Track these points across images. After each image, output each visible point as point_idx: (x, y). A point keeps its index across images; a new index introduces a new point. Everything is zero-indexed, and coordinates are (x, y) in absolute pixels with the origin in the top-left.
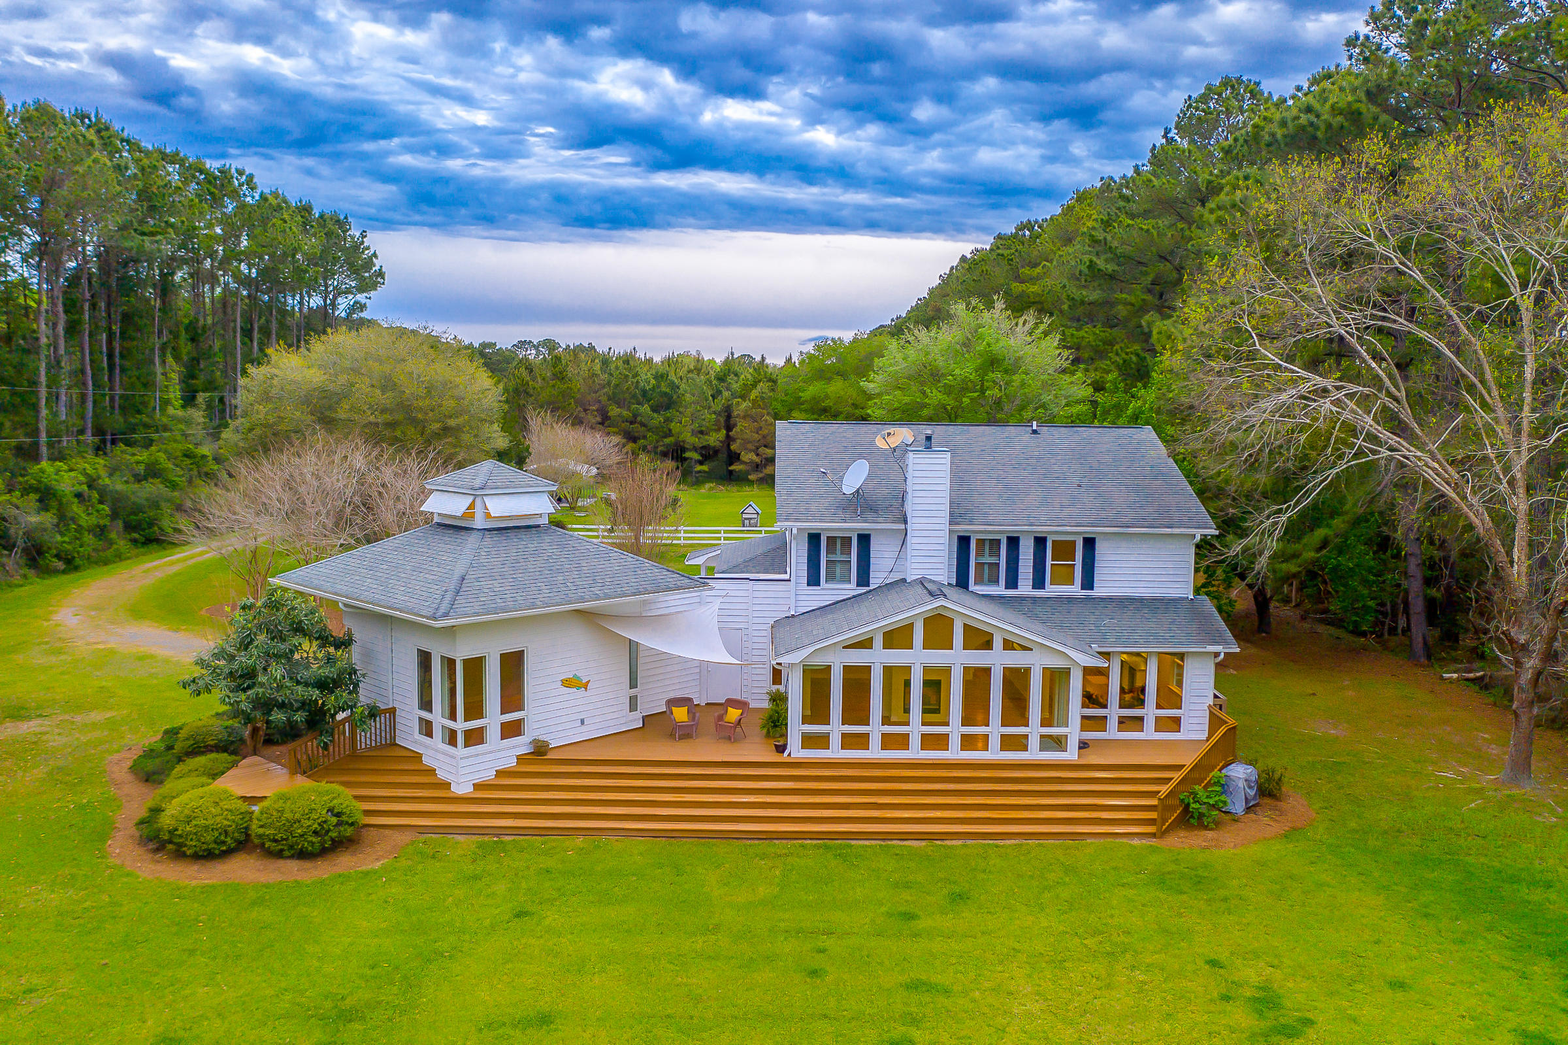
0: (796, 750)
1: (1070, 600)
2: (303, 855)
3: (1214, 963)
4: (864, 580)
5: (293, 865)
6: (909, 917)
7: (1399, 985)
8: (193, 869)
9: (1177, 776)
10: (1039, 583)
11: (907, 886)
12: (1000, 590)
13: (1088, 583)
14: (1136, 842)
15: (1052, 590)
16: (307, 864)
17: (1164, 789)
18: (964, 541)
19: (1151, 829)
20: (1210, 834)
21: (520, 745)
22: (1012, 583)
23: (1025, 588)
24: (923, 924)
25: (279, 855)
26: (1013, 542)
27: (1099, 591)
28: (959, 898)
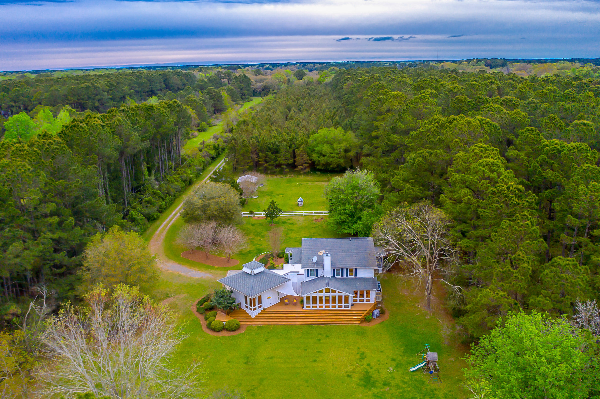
0: (305, 308)
1: (352, 279)
2: (233, 331)
3: (359, 348)
4: (317, 276)
5: (232, 332)
6: (320, 340)
7: (381, 351)
8: (218, 333)
9: (366, 312)
10: (347, 276)
11: (320, 334)
12: (340, 277)
13: (356, 275)
14: (357, 325)
15: (349, 277)
16: (234, 332)
17: (363, 315)
18: (334, 270)
19: (359, 322)
20: (368, 323)
21: (261, 309)
22: (342, 276)
23: (345, 276)
24: (321, 341)
25: (230, 331)
26: (342, 269)
27: (357, 277)
28: (327, 336)
